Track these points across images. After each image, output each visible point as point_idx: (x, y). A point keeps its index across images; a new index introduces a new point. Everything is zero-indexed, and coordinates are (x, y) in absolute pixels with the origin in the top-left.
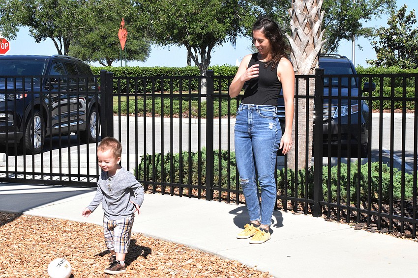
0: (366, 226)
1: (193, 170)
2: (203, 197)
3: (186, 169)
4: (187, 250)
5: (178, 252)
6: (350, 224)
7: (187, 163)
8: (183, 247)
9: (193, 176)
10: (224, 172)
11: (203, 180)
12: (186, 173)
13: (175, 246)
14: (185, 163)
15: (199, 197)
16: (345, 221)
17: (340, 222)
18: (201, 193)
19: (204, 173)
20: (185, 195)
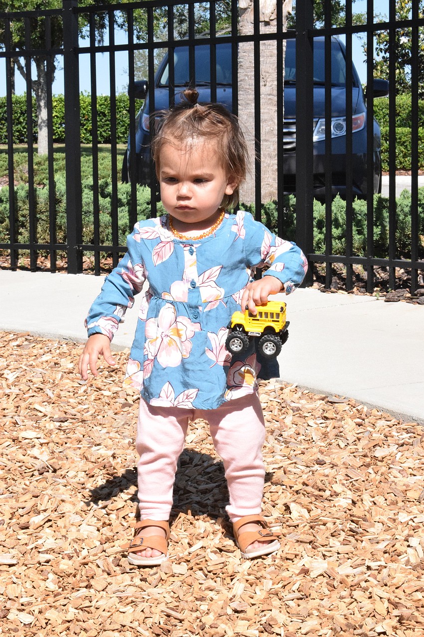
0: (409, 295)
1: (38, 216)
2: (61, 269)
3: (23, 216)
4: (36, 341)
5: (18, 346)
6: (374, 294)
7: (24, 202)
8: (29, 338)
9: (39, 229)
10: (105, 218)
11: (60, 235)
12: (23, 226)
13: (11, 336)
14: (20, 204)
15: (54, 269)
16: (362, 290)
17: (353, 293)
18: (57, 263)
19: (62, 219)
20: (23, 268)
